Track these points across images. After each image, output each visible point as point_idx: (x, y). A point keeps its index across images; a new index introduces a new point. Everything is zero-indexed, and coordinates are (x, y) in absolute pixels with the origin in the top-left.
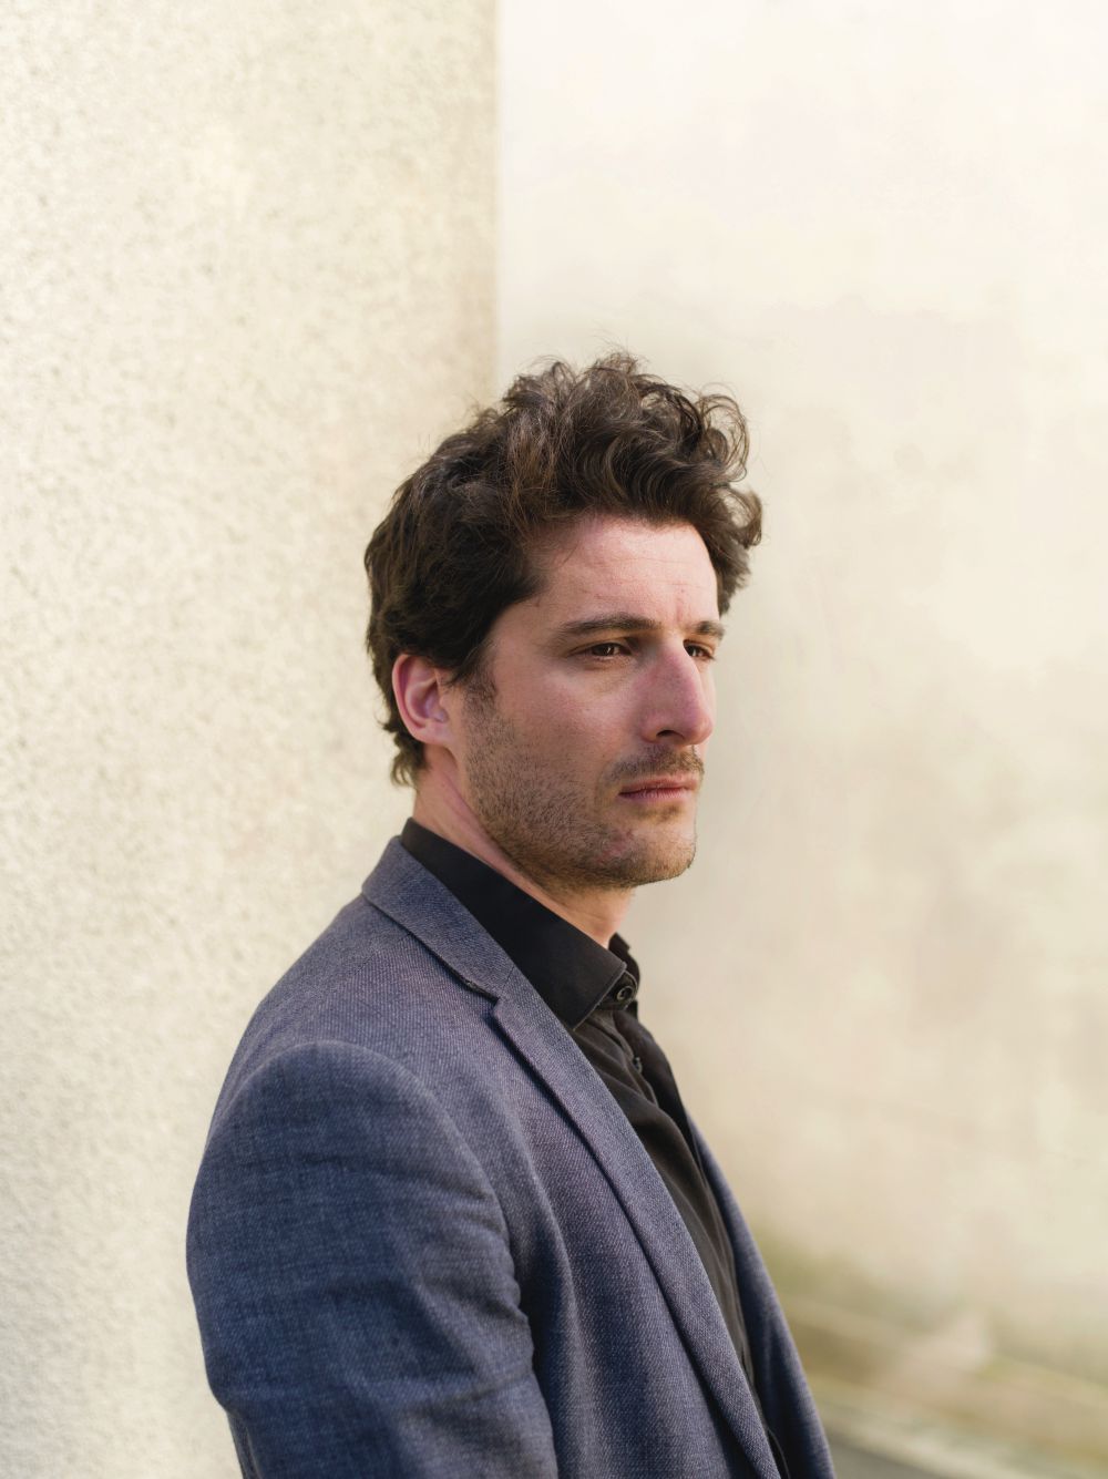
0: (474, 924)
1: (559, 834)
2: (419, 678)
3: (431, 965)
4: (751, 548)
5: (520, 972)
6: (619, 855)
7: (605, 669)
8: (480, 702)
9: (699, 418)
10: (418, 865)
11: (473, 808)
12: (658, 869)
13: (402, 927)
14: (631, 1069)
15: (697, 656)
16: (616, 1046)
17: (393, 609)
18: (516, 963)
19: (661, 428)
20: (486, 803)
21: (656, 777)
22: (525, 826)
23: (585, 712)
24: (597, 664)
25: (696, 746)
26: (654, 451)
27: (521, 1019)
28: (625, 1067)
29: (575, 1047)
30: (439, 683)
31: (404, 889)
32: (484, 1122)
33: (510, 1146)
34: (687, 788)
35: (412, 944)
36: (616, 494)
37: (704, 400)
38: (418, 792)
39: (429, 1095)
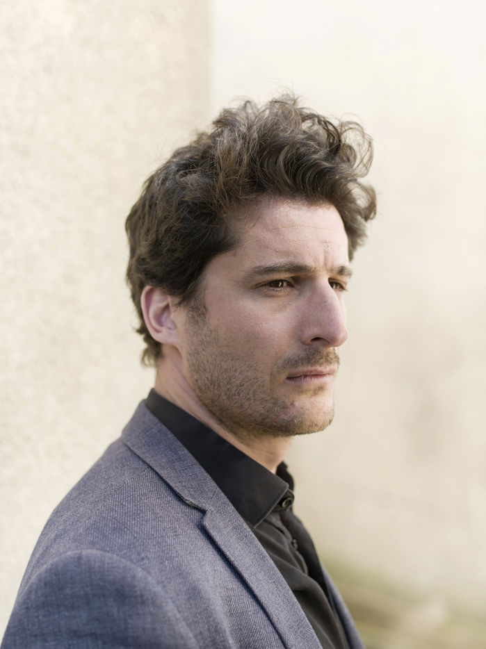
0: (191, 459)
1: (247, 403)
2: (159, 300)
3: (162, 489)
4: (369, 221)
5: (221, 491)
6: (285, 417)
7: (278, 296)
8: (196, 318)
9: (339, 135)
10: (156, 420)
11: (191, 384)
12: (312, 426)
13: (144, 462)
14: (290, 549)
15: (336, 288)
16: (281, 534)
17: (142, 257)
18: (218, 485)
19: (315, 141)
20: (200, 382)
21: (310, 368)
22: (224, 397)
23: (264, 324)
24: (273, 293)
25: (336, 348)
26: (311, 155)
27: (221, 524)
28: (287, 549)
29: (256, 541)
30: (170, 305)
31: (147, 436)
32: (196, 604)
33: (214, 620)
34: (329, 374)
35: (151, 474)
36: (286, 183)
37: (342, 125)
38: (158, 372)
39: (158, 589)
